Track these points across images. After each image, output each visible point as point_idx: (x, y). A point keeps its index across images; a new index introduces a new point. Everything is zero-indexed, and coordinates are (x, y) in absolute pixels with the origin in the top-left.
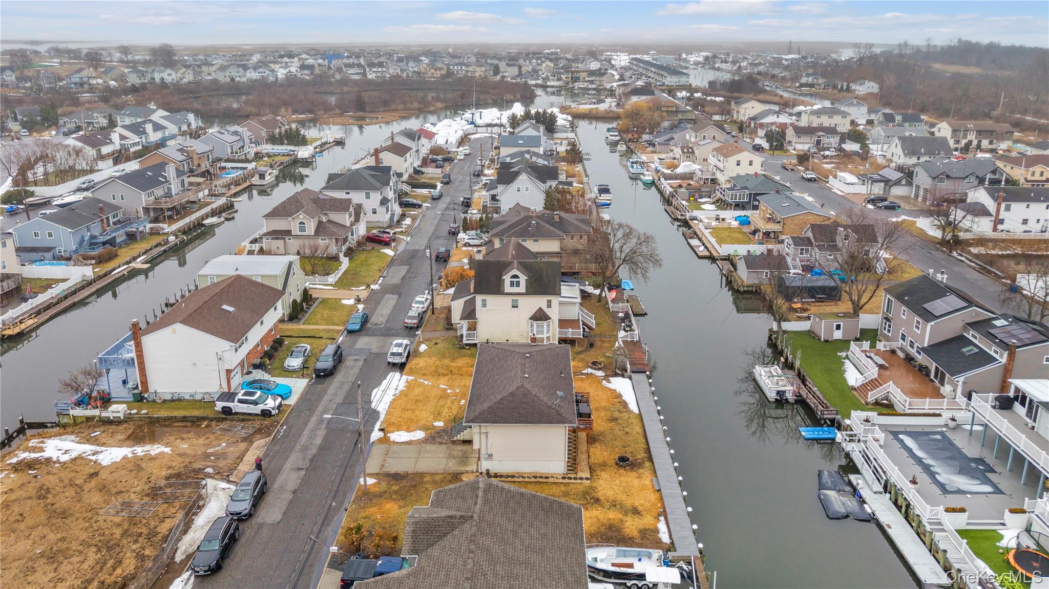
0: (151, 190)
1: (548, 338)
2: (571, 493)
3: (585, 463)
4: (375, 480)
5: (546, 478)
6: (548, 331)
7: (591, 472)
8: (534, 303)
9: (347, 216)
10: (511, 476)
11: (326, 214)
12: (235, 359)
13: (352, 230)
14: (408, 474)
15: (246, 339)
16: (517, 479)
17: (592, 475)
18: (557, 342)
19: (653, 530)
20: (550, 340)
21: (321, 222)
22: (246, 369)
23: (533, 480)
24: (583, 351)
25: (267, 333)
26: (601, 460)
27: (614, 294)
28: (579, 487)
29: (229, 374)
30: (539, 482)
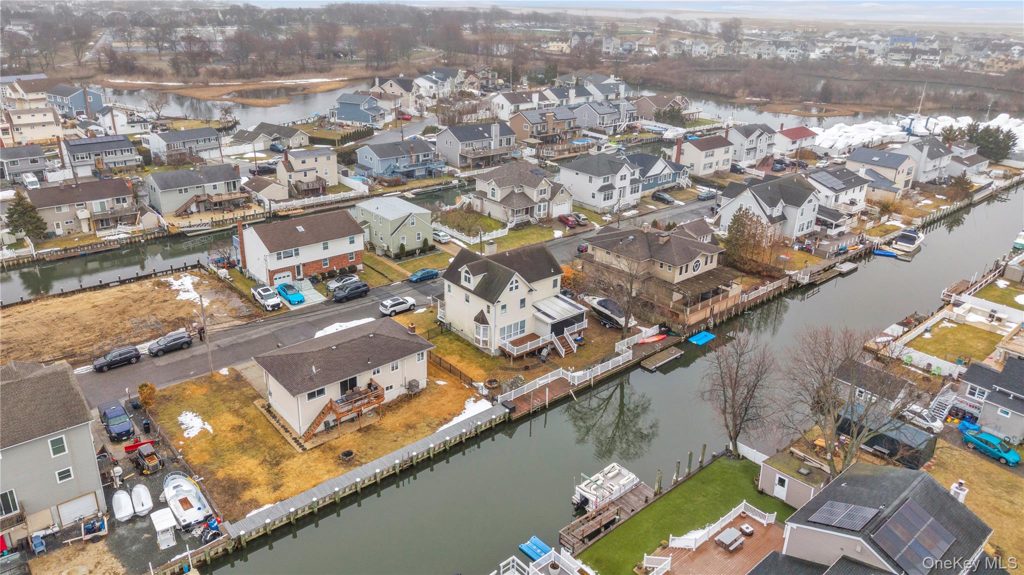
0: (470, 142)
1: (485, 342)
2: (276, 449)
3: (327, 440)
4: (227, 373)
5: (287, 431)
6: (485, 335)
7: (316, 447)
8: (479, 304)
9: (535, 193)
10: (274, 417)
11: (522, 186)
12: (275, 264)
13: (540, 206)
14: (245, 380)
15: (297, 254)
16: (273, 421)
17: (311, 449)
18: (493, 350)
19: (258, 506)
20: (487, 344)
21: (513, 192)
22: (301, 277)
23: (279, 427)
24: (512, 369)
25: (336, 257)
26: (338, 445)
27: (656, 339)
28: (287, 450)
29: (272, 274)
30: (278, 431)
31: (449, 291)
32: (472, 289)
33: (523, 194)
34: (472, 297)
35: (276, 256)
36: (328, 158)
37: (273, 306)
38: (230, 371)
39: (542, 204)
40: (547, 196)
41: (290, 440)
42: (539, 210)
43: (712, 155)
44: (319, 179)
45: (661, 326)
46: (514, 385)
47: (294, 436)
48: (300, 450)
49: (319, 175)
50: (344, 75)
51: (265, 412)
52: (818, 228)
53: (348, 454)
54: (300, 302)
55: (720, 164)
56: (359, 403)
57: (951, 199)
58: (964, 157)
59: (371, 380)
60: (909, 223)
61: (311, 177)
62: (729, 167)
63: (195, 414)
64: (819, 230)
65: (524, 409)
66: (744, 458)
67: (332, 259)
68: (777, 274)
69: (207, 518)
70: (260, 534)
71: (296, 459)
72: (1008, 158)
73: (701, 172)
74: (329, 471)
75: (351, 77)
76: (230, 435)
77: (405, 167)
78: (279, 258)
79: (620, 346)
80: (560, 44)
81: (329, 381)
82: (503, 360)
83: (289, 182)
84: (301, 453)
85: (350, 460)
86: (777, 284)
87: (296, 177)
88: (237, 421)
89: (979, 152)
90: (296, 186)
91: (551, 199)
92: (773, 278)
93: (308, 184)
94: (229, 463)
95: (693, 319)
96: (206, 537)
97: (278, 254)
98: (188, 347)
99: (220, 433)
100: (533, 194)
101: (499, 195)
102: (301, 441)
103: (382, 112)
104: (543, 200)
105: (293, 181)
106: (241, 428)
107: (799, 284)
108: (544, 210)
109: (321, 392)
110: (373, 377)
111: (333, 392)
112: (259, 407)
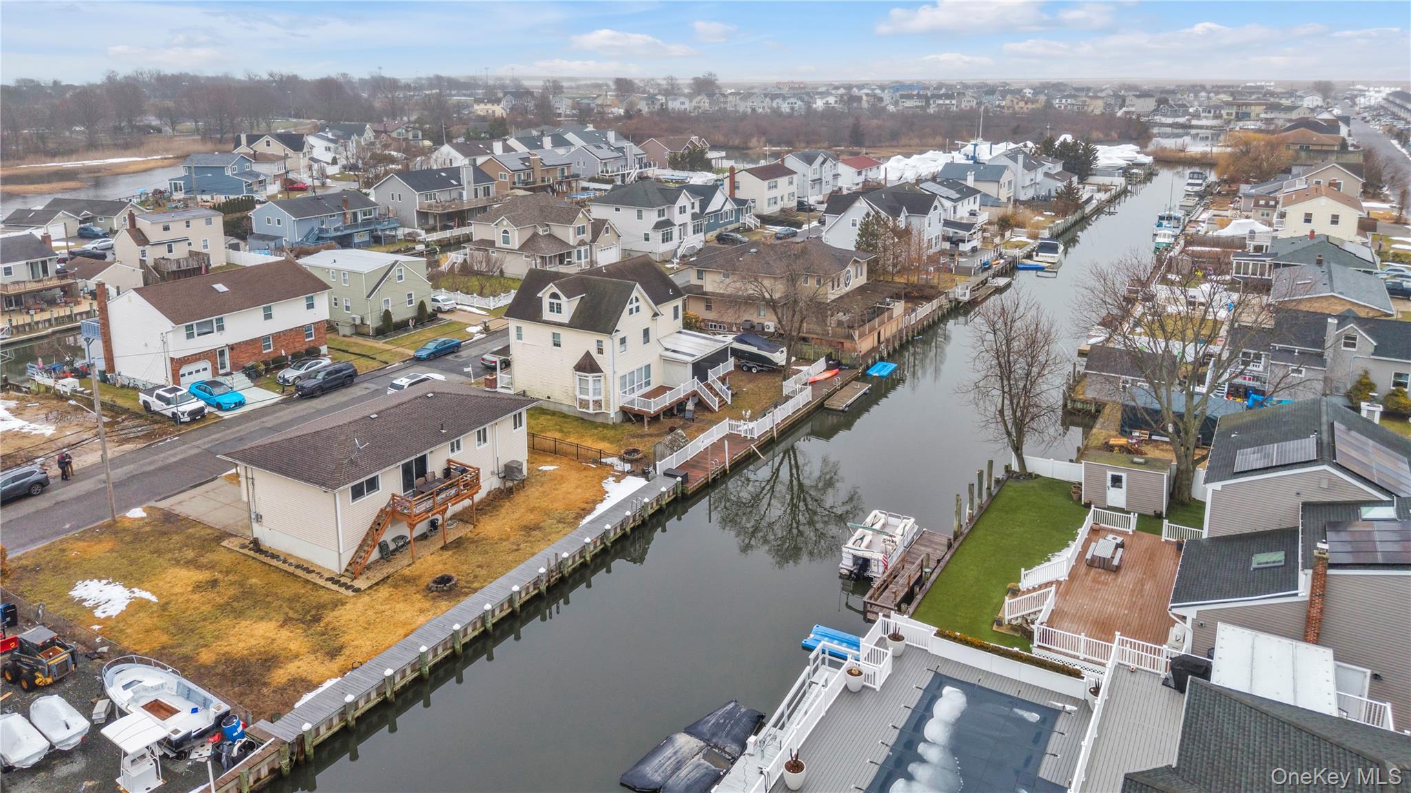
0: (432, 192)
1: (598, 403)
2: (303, 600)
3: (391, 570)
4: (144, 515)
5: (309, 571)
6: (597, 391)
7: (377, 584)
8: (580, 343)
9: (571, 231)
10: (273, 556)
11: (548, 225)
12: (183, 346)
13: (579, 252)
14: (186, 519)
15: (221, 328)
16: (274, 562)
17: (370, 588)
18: (613, 412)
19: (310, 686)
20: (600, 406)
21: (535, 235)
22: (228, 369)
23: (291, 569)
24: (651, 435)
25: (285, 333)
26: (417, 573)
27: (828, 375)
28: (325, 597)
29: (177, 365)
30: (292, 574)
31: (520, 337)
32: (566, 321)
33: (551, 236)
34: (567, 336)
35: (183, 332)
36: (209, 222)
37: (191, 413)
38: (150, 510)
39: (582, 249)
40: (587, 237)
41: (321, 582)
42: (579, 258)
43: (776, 187)
44: (192, 254)
45: (829, 358)
46: (675, 446)
47: (327, 576)
48: (350, 593)
49: (193, 248)
50: (167, 151)
51: (252, 553)
52: (947, 245)
53: (445, 580)
54: (240, 404)
55: (786, 198)
56: (443, 496)
57: (1062, 213)
58: (1053, 172)
59: (449, 461)
60: (1035, 237)
61: (180, 252)
62: (794, 204)
63: (104, 582)
64: (948, 248)
65: (698, 479)
66: (1038, 476)
67: (277, 336)
68: (933, 292)
69: (221, 719)
70: (335, 729)
71: (348, 607)
72: (1092, 175)
73: (768, 210)
74: (421, 611)
75: (180, 153)
76: (196, 597)
77: (336, 230)
78: (190, 336)
79: (789, 386)
80: (489, 106)
81: (385, 463)
82: (629, 427)
83: (142, 263)
84: (354, 596)
85: (451, 589)
86: (935, 304)
87: (153, 255)
88: (203, 576)
89: (1064, 168)
90: (156, 267)
91: (594, 240)
92: (929, 299)
93: (178, 261)
94: (217, 638)
95: (865, 345)
96: (231, 751)
97: (189, 328)
98: (42, 492)
99: (172, 598)
100: (568, 234)
101: (516, 240)
102: (343, 580)
103: (262, 178)
104: (582, 243)
105: (150, 261)
106: (214, 583)
107: (959, 303)
108: (586, 257)
109: (373, 484)
110: (452, 456)
111: (391, 483)
112: (237, 549)
